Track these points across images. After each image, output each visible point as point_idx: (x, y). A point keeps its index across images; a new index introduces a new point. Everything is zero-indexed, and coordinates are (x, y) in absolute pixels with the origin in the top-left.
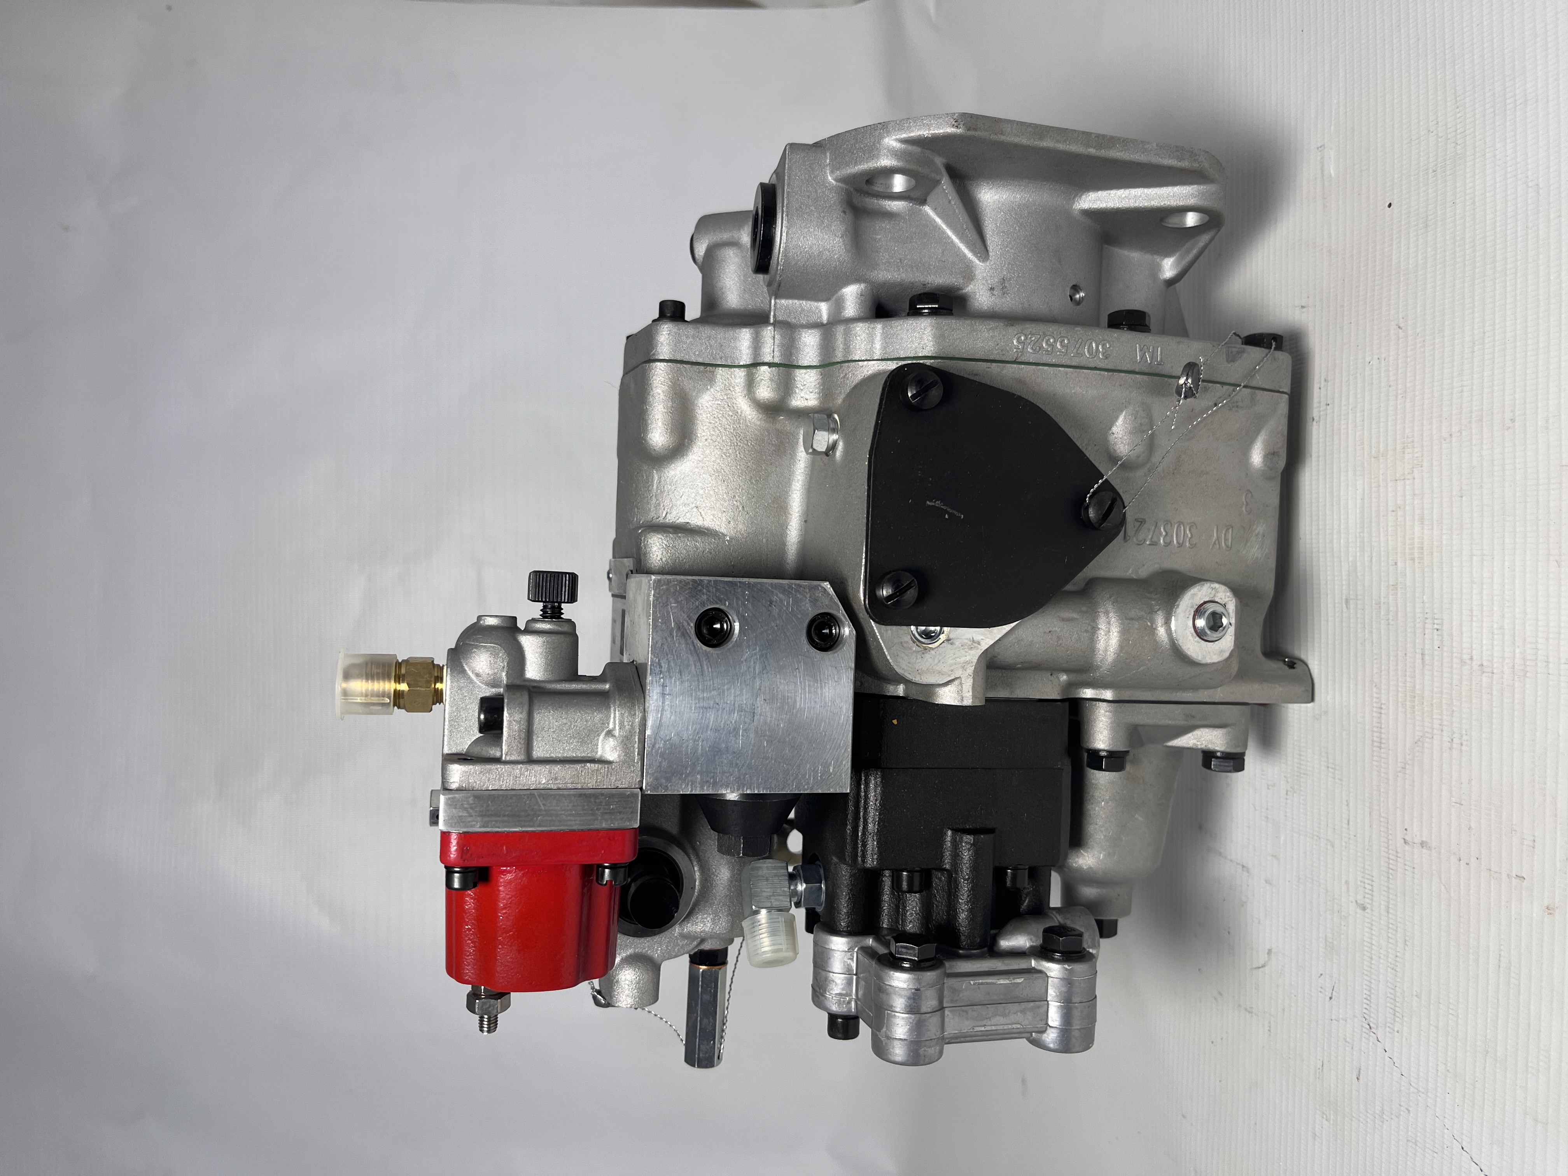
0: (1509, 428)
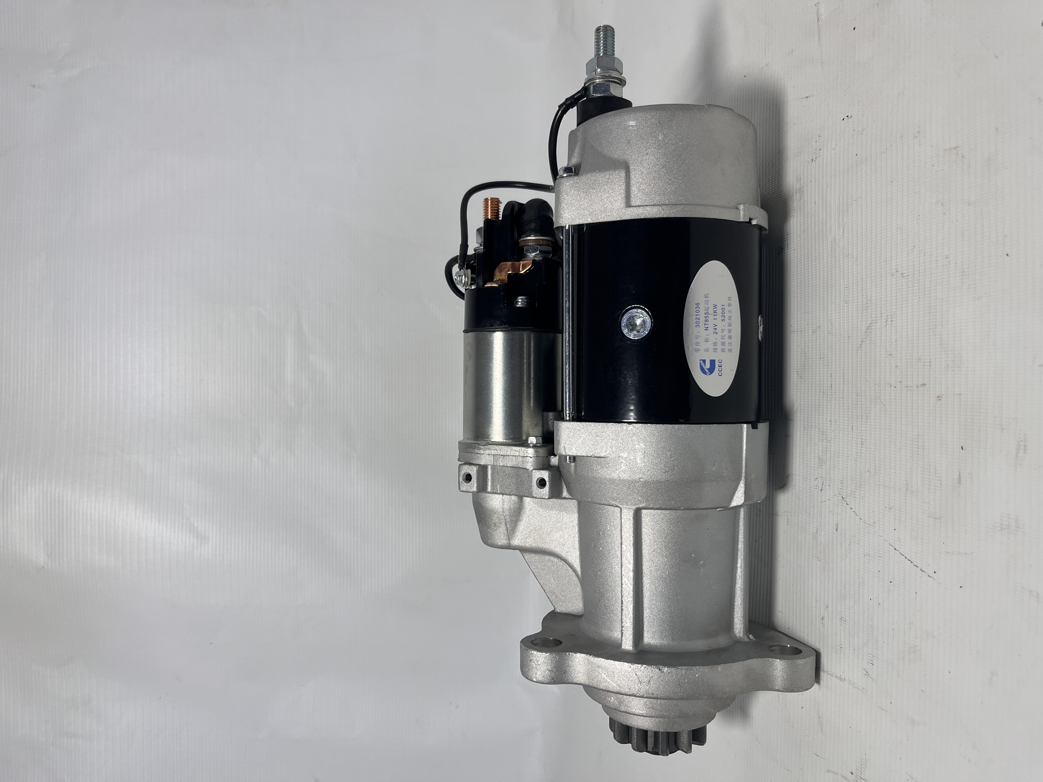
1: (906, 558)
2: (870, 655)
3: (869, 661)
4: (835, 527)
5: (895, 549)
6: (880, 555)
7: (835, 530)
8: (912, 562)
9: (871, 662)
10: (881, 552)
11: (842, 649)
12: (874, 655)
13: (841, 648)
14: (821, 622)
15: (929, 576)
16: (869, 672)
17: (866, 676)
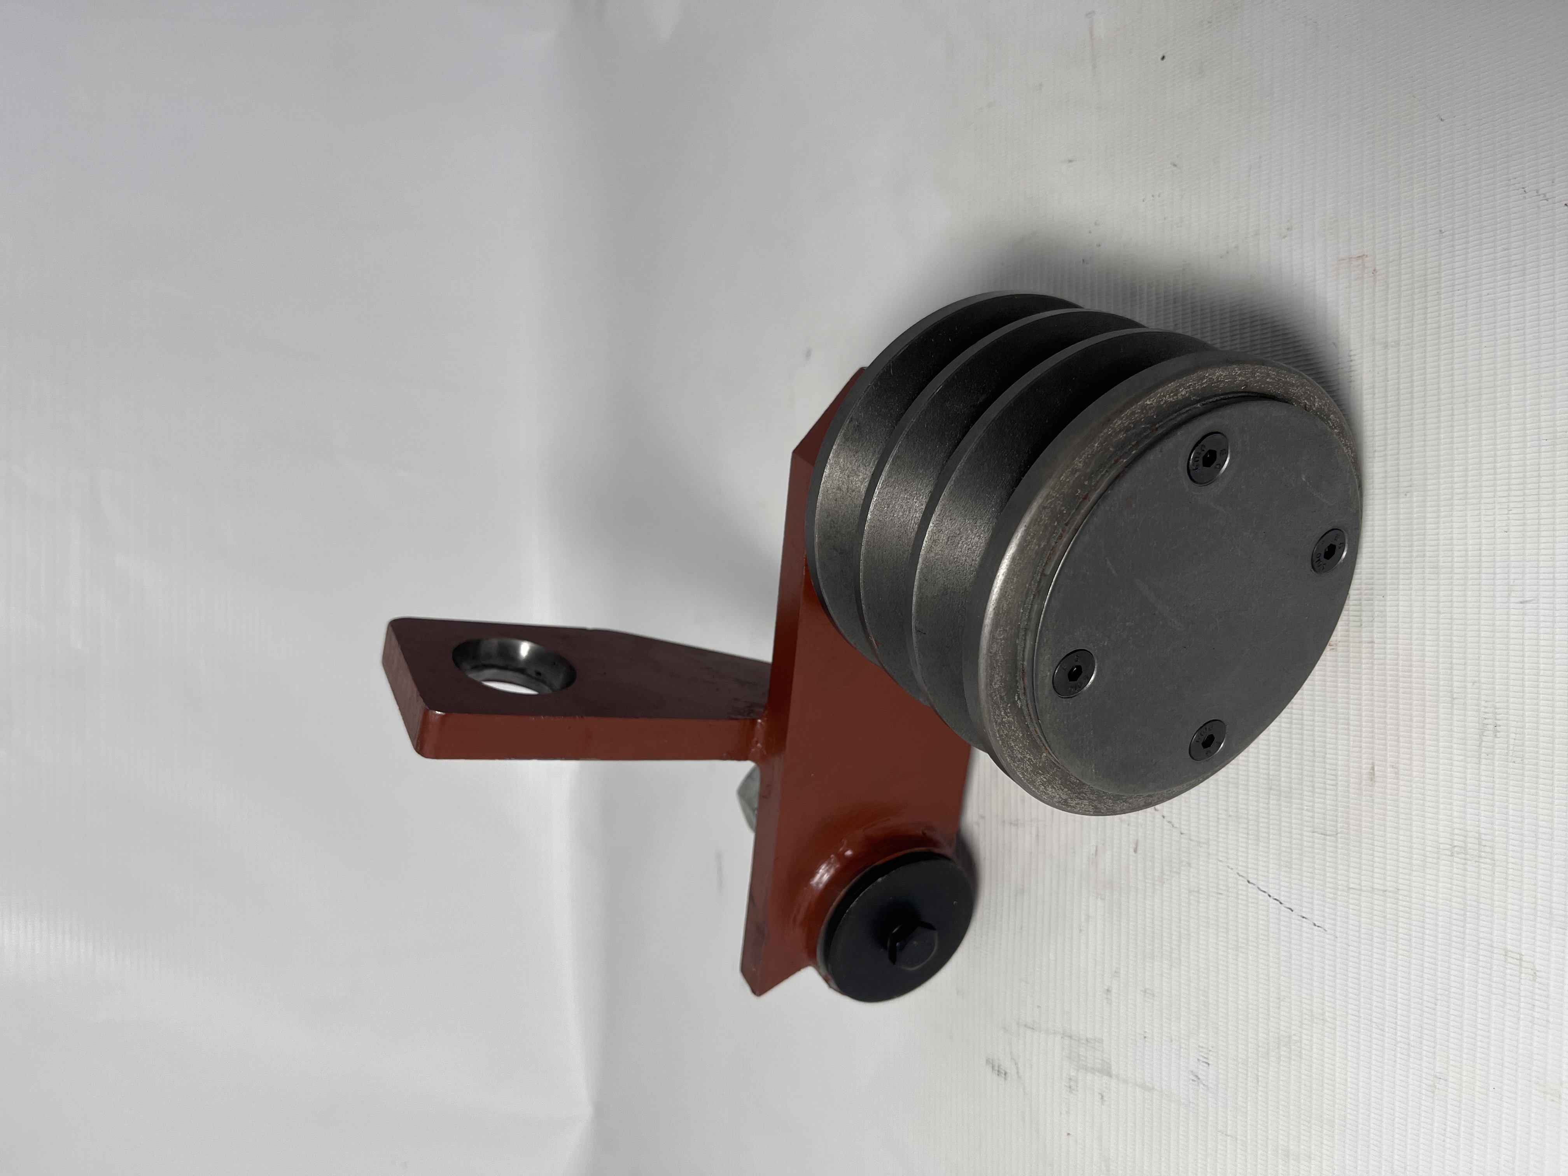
0: (1285, 237)
1: (1270, 896)
2: (1201, 1049)
3: (1201, 1058)
4: (1133, 846)
5: (1249, 882)
6: (1220, 892)
7: (1132, 850)
8: (1281, 903)
9: (1205, 1060)
10: (1221, 887)
11: (1146, 1039)
12: (1210, 1048)
13: (1145, 1037)
14: (1105, 996)
15: (1315, 925)
16: (1200, 1076)
17: (1196, 1083)
